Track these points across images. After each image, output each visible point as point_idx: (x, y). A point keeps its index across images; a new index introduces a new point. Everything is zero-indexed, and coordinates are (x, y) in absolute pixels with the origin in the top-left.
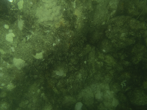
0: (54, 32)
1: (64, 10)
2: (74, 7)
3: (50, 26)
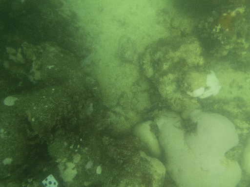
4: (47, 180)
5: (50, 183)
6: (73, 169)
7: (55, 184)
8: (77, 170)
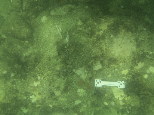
0: (137, 34)
1: (112, 36)
2: (102, 31)
3: (134, 40)
4: (124, 84)
5: (121, 84)
6: (118, 98)
7: (119, 86)
8: (116, 99)
